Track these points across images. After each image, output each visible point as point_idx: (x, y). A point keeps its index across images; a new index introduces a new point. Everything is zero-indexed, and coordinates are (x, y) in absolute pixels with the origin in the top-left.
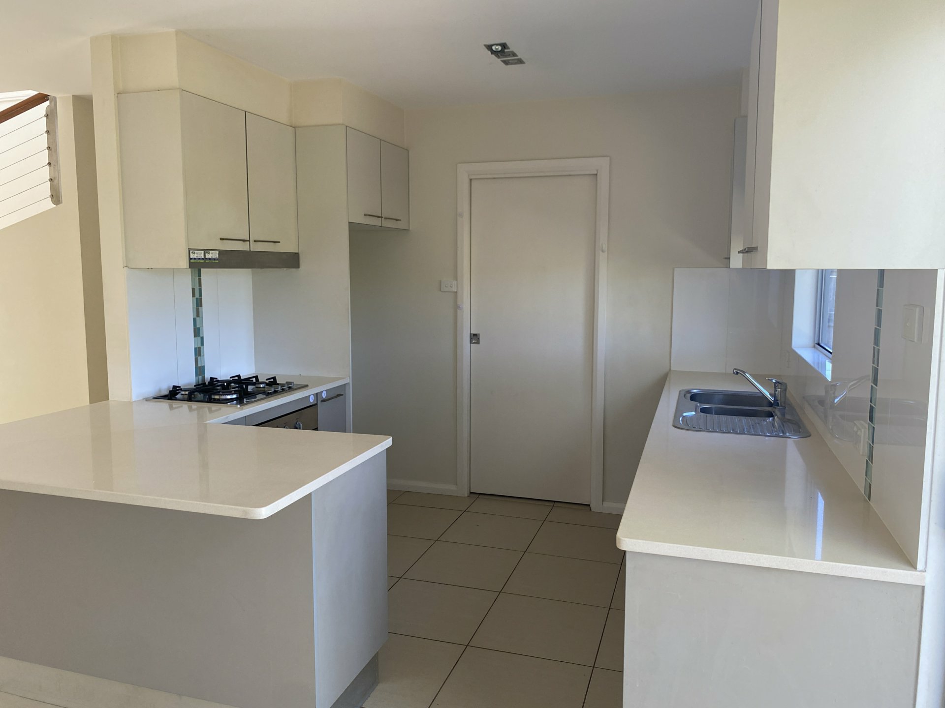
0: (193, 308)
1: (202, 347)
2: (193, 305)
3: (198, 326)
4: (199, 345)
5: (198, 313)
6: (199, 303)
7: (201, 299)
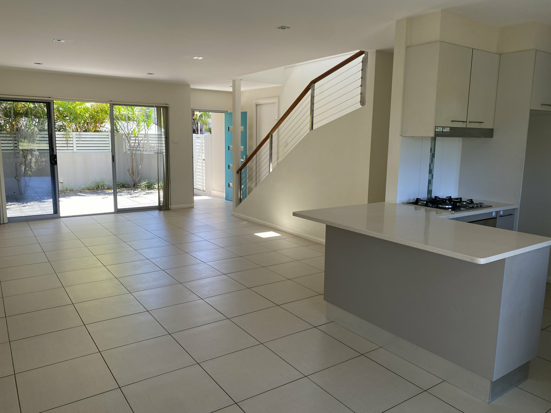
0: (430, 158)
1: (432, 180)
2: (430, 157)
3: (431, 168)
4: (431, 179)
5: (432, 161)
6: (433, 156)
7: (434, 154)
